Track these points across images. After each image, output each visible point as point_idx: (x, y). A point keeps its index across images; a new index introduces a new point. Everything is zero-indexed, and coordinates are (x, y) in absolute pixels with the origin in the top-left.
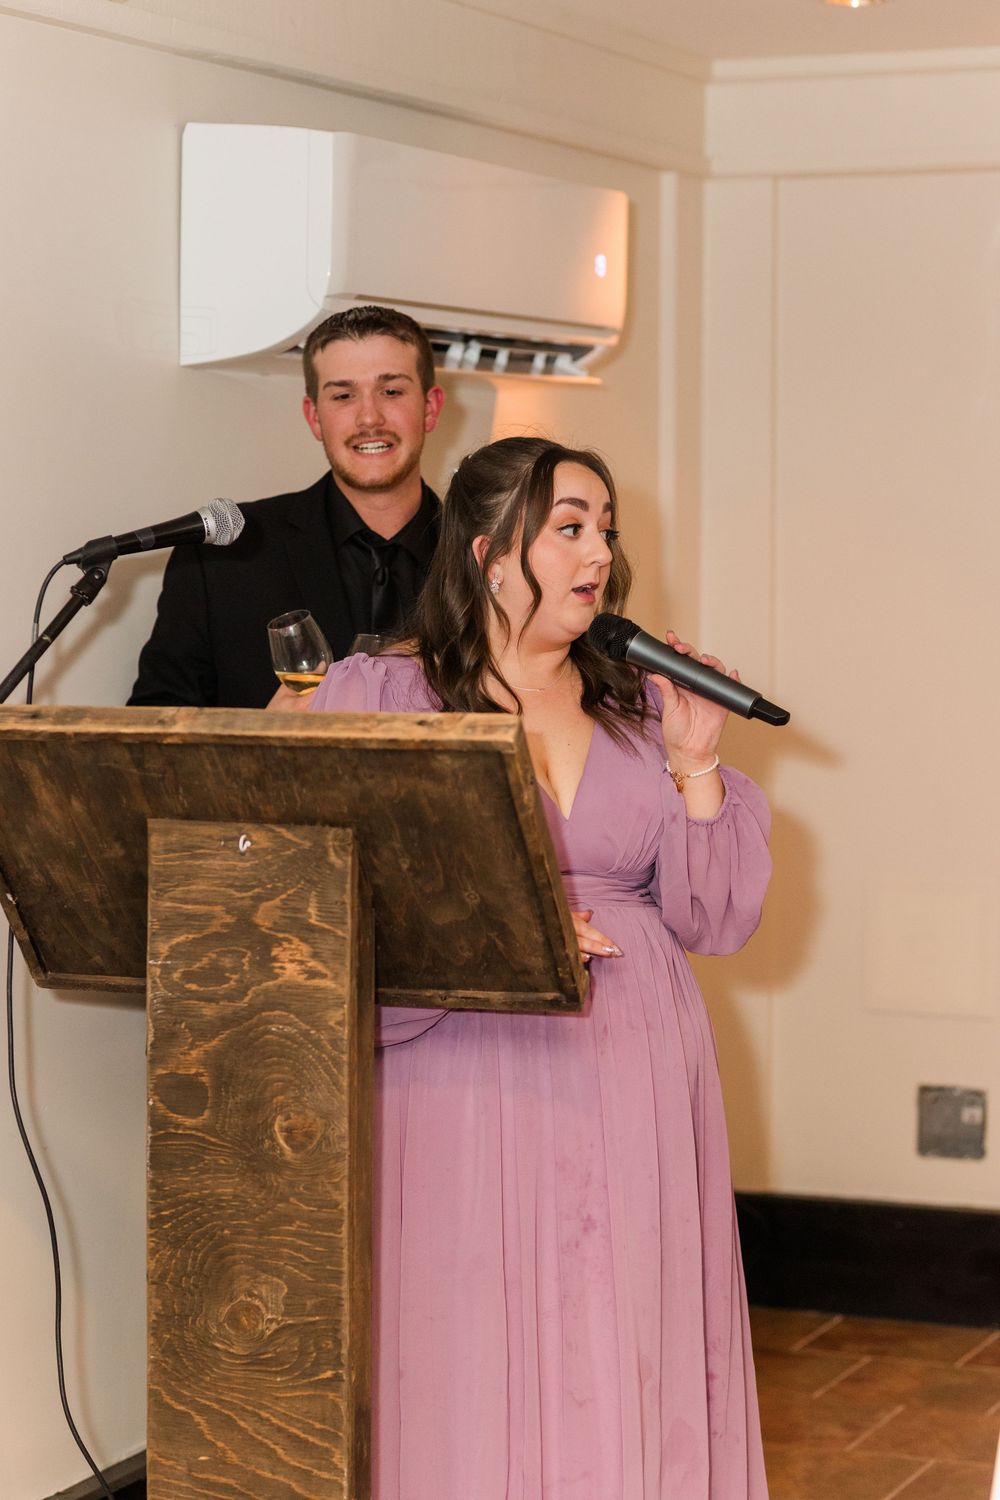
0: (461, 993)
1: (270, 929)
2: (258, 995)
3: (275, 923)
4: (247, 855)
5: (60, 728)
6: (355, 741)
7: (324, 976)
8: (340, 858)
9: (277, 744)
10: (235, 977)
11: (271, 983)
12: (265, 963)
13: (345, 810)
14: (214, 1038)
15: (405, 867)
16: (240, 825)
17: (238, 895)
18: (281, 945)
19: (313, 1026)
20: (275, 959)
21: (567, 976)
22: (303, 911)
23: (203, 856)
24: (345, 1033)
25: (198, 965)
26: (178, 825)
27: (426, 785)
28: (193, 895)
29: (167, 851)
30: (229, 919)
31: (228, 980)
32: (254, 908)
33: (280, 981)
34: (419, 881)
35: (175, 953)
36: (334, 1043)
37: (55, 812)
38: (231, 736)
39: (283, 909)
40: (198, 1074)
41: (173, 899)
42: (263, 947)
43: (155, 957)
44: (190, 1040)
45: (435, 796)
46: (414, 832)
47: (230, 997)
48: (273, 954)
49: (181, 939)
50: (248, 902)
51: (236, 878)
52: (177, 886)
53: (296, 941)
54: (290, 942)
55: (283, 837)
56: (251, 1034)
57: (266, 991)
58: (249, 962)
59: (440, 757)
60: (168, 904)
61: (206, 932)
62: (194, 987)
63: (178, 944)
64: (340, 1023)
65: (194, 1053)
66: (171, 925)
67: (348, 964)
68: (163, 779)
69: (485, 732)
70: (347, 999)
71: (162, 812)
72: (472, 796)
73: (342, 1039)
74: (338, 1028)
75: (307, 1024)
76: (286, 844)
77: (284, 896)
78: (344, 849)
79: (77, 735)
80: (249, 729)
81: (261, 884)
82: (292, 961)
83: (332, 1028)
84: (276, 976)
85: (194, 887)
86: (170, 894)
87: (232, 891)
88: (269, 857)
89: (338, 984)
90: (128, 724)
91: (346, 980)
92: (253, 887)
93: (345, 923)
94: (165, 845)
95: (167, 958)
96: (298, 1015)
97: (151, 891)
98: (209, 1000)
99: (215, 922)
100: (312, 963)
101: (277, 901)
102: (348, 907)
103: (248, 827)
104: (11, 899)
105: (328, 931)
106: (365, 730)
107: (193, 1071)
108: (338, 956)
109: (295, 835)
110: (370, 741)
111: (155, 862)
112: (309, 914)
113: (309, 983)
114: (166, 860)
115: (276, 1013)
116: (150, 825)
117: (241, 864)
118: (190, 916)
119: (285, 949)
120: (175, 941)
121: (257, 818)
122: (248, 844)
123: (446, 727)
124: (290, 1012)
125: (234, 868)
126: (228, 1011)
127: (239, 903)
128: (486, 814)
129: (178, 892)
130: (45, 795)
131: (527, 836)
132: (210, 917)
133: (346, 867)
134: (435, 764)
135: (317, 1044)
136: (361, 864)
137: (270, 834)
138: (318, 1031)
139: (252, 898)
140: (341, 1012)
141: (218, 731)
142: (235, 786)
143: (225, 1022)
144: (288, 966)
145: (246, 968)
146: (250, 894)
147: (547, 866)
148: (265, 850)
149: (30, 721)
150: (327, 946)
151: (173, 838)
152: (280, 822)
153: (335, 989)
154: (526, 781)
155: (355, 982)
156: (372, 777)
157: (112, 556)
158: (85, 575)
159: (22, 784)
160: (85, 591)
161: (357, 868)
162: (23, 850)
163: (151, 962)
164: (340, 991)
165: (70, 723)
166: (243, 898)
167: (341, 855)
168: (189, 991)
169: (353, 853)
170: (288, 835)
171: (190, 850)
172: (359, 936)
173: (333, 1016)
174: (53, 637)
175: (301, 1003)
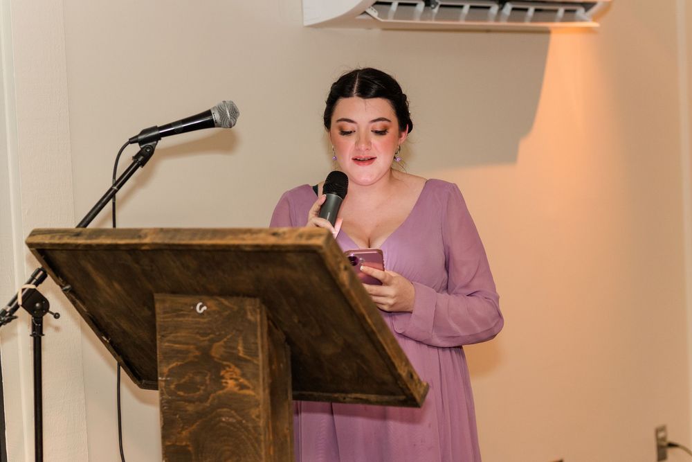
0: (353, 395)
1: (220, 359)
2: (215, 399)
3: (221, 356)
4: (205, 315)
5: (89, 242)
6: (238, 246)
7: (248, 388)
8: (252, 315)
9: (198, 248)
10: (203, 388)
11: (221, 392)
12: (218, 380)
13: (252, 288)
14: (193, 424)
15: (296, 321)
16: (201, 297)
17: (202, 339)
18: (225, 369)
19: (244, 419)
20: (223, 377)
21: (404, 387)
22: (235, 348)
23: (183, 316)
24: (262, 423)
25: (183, 380)
26: (169, 298)
27: (288, 272)
28: (180, 339)
29: (165, 313)
30: (197, 353)
31: (199, 389)
32: (210, 347)
33: (225, 390)
34: (306, 329)
35: (171, 373)
36: (256, 428)
37: (108, 289)
38: (174, 245)
39: (225, 347)
40: (187, 446)
41: (169, 341)
42: (216, 369)
43: (162, 376)
44: (181, 425)
45: (296, 279)
46: (293, 301)
47: (200, 400)
48: (221, 374)
49: (174, 365)
50: (206, 343)
51: (200, 328)
52: (171, 333)
53: (233, 366)
54: (230, 367)
55: (222, 303)
56: (212, 422)
57: (219, 397)
58: (210, 379)
59: (289, 254)
60: (167, 344)
61: (187, 361)
62: (181, 393)
63: (173, 368)
64: (258, 417)
65: (184, 433)
66: (171, 355)
67: (261, 380)
68: (152, 270)
69: (307, 239)
70: (262, 402)
71: (160, 290)
72: (315, 278)
73: (259, 427)
74: (257, 420)
75: (241, 417)
76: (225, 308)
77: (225, 340)
78: (255, 311)
79: (99, 246)
80: (183, 240)
81: (213, 332)
82: (231, 379)
83: (254, 420)
84: (223, 388)
85: (179, 334)
86: (168, 338)
87: (198, 336)
88: (217, 316)
89: (259, 393)
90: (122, 239)
91: (261, 390)
92: (209, 334)
93: (258, 356)
94: (164, 309)
95: (168, 376)
96: (236, 411)
97: (158, 337)
98: (190, 401)
99: (191, 355)
100: (242, 380)
101: (221, 343)
102: (260, 346)
103: (204, 297)
104: (105, 339)
105: (249, 361)
107: (184, 444)
108: (255, 376)
109: (229, 302)
110: (246, 246)
111: (159, 319)
112: (239, 350)
113: (240, 392)
114: (163, 318)
115: (225, 410)
116: (155, 297)
117: (202, 320)
118: (178, 351)
119: (227, 372)
120: (171, 366)
121: (208, 292)
122: (205, 308)
123: (287, 236)
124: (231, 409)
125: (198, 323)
126: (200, 408)
127: (202, 343)
128: (327, 289)
129: (171, 337)
130: (100, 281)
131: (350, 302)
132: (188, 352)
133: (256, 321)
134: (288, 259)
135: (246, 428)
136: (268, 318)
137: (217, 302)
138: (247, 421)
139: (209, 340)
140: (257, 410)
141: (167, 241)
142: (190, 274)
143: (199, 415)
144: (229, 381)
145: (208, 382)
146: (208, 338)
148: (214, 311)
149: (75, 238)
150: (249, 369)
151: (167, 305)
152: (221, 295)
153: (254, 396)
154: (339, 268)
155: (267, 391)
156: (258, 267)
157: (158, 138)
158: (142, 149)
159: (87, 275)
160: (141, 158)
161: (265, 322)
162: (102, 311)
163: (160, 378)
164: (257, 397)
165: (96, 238)
166: (204, 341)
167: (254, 314)
168: (179, 396)
169: (261, 313)
170: (226, 303)
171: (177, 312)
172: (270, 362)
173: (254, 412)
174: (119, 187)
175: (237, 404)
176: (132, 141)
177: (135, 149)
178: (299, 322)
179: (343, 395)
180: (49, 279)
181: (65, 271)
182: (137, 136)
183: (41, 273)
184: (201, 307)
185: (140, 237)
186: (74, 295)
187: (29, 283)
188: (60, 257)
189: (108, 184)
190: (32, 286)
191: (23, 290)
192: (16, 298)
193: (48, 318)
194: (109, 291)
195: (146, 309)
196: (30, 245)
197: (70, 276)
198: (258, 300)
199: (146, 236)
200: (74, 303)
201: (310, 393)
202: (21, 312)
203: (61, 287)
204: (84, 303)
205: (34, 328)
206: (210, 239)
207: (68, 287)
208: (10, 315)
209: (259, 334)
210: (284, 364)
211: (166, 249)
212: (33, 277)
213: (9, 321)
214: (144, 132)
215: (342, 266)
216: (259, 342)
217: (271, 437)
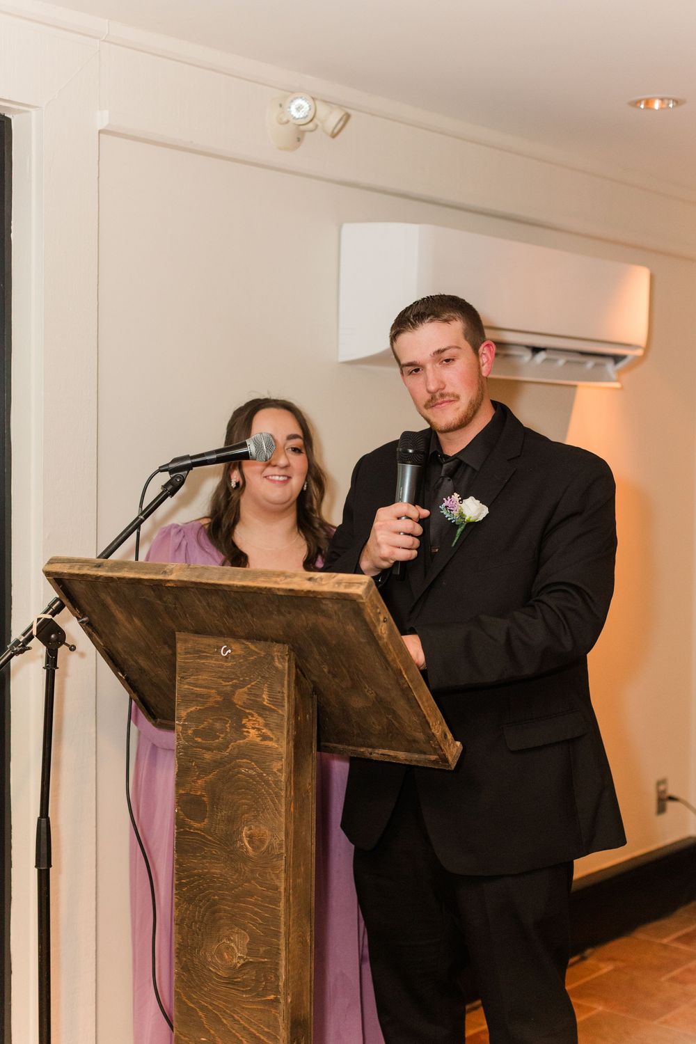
0: (381, 751)
1: (241, 706)
2: (234, 748)
3: (244, 703)
4: (230, 658)
5: (110, 574)
6: (270, 589)
7: (271, 739)
8: (280, 663)
9: (226, 588)
10: (222, 736)
11: (241, 741)
12: (239, 729)
13: (281, 633)
14: (210, 774)
15: (326, 670)
16: (226, 639)
17: (224, 683)
18: (247, 717)
19: (265, 771)
21: (437, 747)
22: (260, 696)
23: (206, 657)
24: (283, 778)
25: (202, 726)
26: (192, 637)
27: (322, 619)
28: (200, 682)
29: (186, 653)
30: (219, 699)
31: (218, 737)
32: (233, 692)
33: (246, 740)
34: (336, 680)
35: (189, 717)
36: (277, 782)
38: (201, 583)
39: (248, 694)
40: (202, 796)
41: (189, 684)
42: (238, 717)
43: (179, 719)
44: (197, 773)
45: (330, 627)
46: (325, 650)
47: (220, 748)
48: (243, 722)
49: (193, 709)
50: (229, 688)
51: (223, 672)
52: (192, 675)
53: (256, 715)
54: (253, 716)
55: (249, 648)
56: (231, 773)
57: (239, 746)
58: (231, 727)
59: (325, 601)
60: (186, 686)
61: (207, 706)
62: (199, 740)
63: (192, 712)
64: (280, 771)
65: (199, 781)
66: (189, 699)
67: (285, 732)
68: (176, 608)
69: (346, 587)
70: (285, 756)
71: (183, 629)
72: (350, 628)
73: (281, 781)
74: (279, 774)
75: (262, 769)
76: (252, 653)
77: (249, 686)
78: (283, 658)
79: (119, 579)
80: (211, 579)
81: (237, 678)
82: (253, 728)
83: (275, 774)
84: (245, 737)
85: (200, 677)
86: (188, 680)
87: (220, 681)
88: (241, 661)
89: (280, 745)
90: (145, 573)
91: (284, 743)
92: (232, 679)
93: (284, 706)
94: (185, 649)
95: (185, 721)
96: (256, 762)
97: (178, 678)
98: (208, 749)
99: (211, 699)
100: (265, 730)
101: (245, 689)
102: (286, 695)
103: (230, 640)
104: (121, 675)
105: (274, 711)
106: (276, 582)
107: (199, 793)
108: (279, 727)
109: (256, 647)
110: (278, 589)
111: (180, 659)
112: (263, 698)
113: (263, 743)
114: (184, 659)
115: (245, 760)
116: (177, 636)
117: (226, 664)
118: (198, 695)
119: (250, 720)
120: (190, 710)
121: (234, 635)
122: (229, 651)
123: (323, 582)
124: (252, 760)
125: (222, 666)
126: (219, 757)
127: (225, 689)
128: (363, 640)
129: (191, 680)
130: (120, 615)
131: (387, 656)
132: (208, 696)
133: (284, 670)
134: (323, 607)
135: (267, 782)
136: (297, 666)
137: (242, 646)
138: (268, 774)
139: (233, 686)
140: (281, 763)
141: (193, 579)
142: (215, 614)
143: (218, 764)
144: (251, 731)
145: (228, 730)
146: (231, 683)
147: (405, 676)
148: (239, 655)
149: (96, 569)
150: (274, 719)
151: (189, 645)
152: (247, 639)
153: (277, 748)
154: (378, 620)
155: (291, 744)
156: (290, 613)
157: (189, 468)
158: (172, 478)
159: (105, 607)
160: (170, 488)
161: (294, 670)
162: (119, 646)
163: (177, 722)
164: (280, 750)
165: (116, 571)
166: (227, 686)
167: (282, 662)
168: (197, 742)
169: (289, 660)
170: (252, 647)
171: (198, 653)
172: (296, 714)
173: (276, 766)
174: (146, 517)
175: (258, 755)
176: (162, 469)
177: (166, 477)
178: (329, 672)
179: (370, 750)
180: (66, 610)
181: (82, 602)
182: (168, 465)
183: (58, 603)
184: (225, 650)
185: (165, 572)
186: (90, 628)
187: (45, 613)
188: (78, 588)
189: (134, 513)
190: (48, 616)
191: (39, 619)
192: (31, 627)
193: (62, 650)
194: (128, 626)
195: (166, 647)
196: (48, 574)
197: (88, 608)
198: (287, 647)
199: (171, 572)
200: (90, 636)
201: (335, 745)
202: (35, 643)
203: (78, 619)
204: (100, 637)
205: (48, 661)
206: (241, 580)
207: (85, 619)
208: (23, 646)
209: (286, 682)
210: (310, 716)
211: (193, 588)
212: (50, 607)
213: (22, 652)
214: (174, 461)
215: (382, 619)
216: (286, 691)
217: (292, 793)
